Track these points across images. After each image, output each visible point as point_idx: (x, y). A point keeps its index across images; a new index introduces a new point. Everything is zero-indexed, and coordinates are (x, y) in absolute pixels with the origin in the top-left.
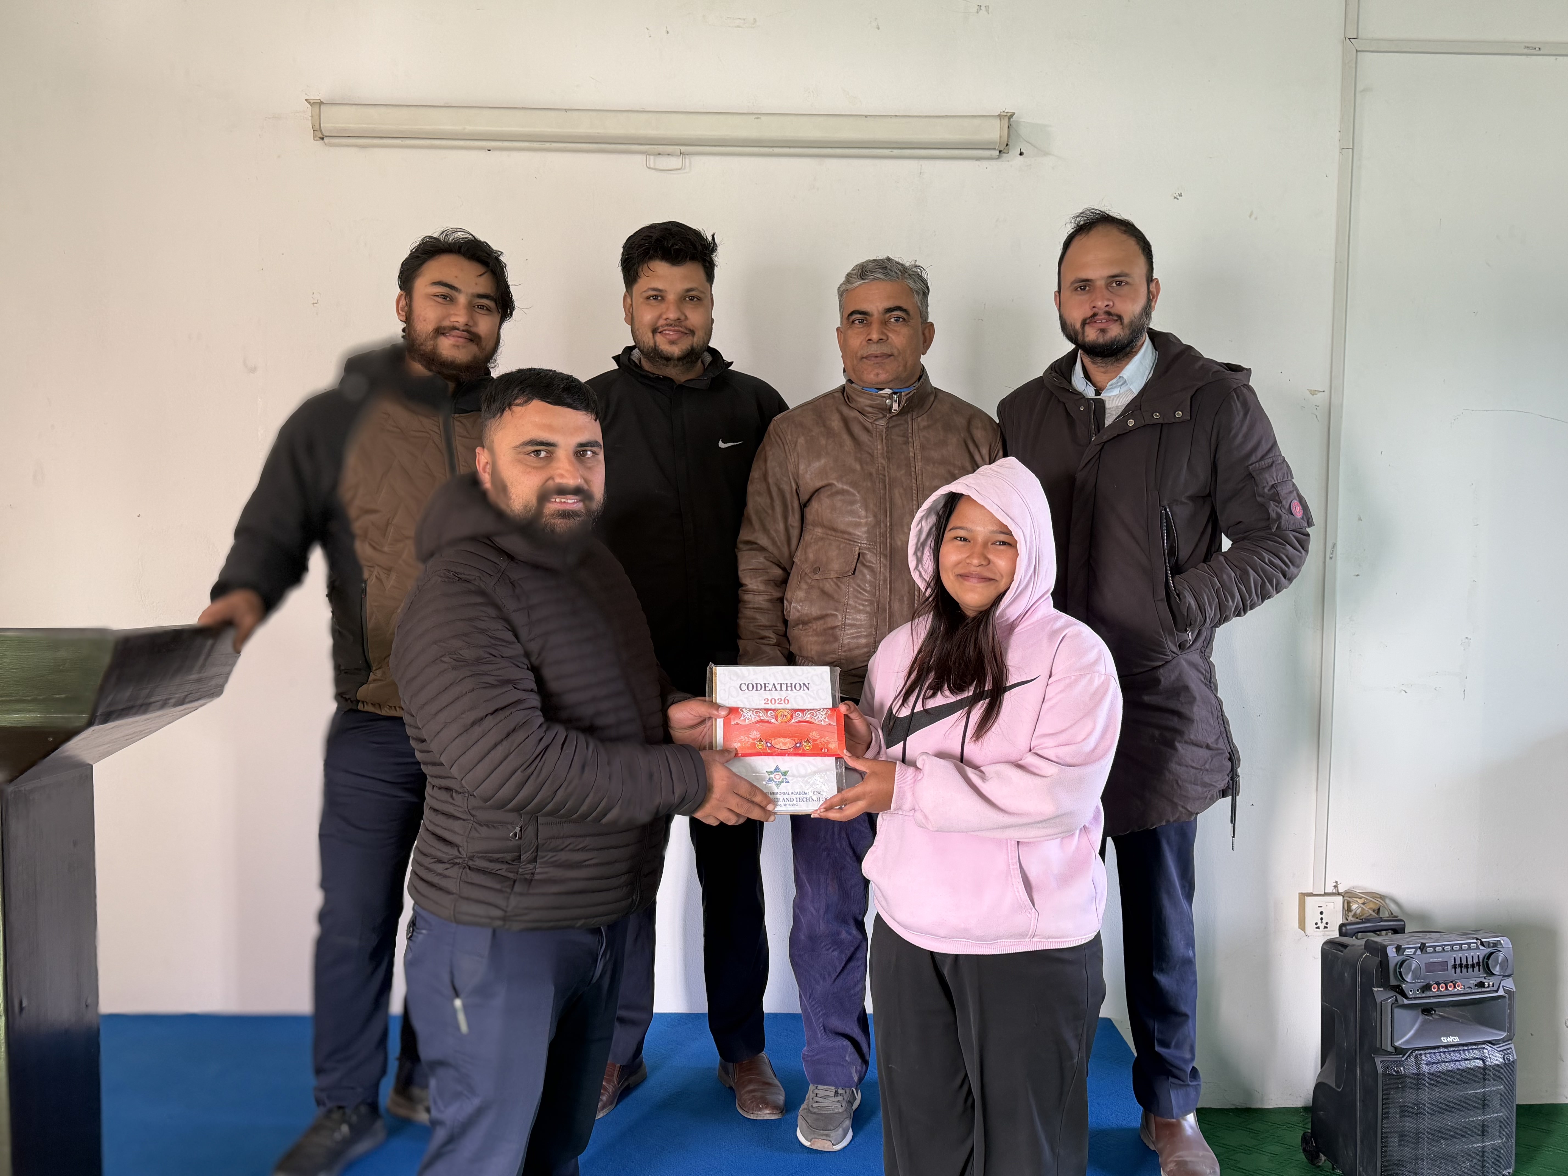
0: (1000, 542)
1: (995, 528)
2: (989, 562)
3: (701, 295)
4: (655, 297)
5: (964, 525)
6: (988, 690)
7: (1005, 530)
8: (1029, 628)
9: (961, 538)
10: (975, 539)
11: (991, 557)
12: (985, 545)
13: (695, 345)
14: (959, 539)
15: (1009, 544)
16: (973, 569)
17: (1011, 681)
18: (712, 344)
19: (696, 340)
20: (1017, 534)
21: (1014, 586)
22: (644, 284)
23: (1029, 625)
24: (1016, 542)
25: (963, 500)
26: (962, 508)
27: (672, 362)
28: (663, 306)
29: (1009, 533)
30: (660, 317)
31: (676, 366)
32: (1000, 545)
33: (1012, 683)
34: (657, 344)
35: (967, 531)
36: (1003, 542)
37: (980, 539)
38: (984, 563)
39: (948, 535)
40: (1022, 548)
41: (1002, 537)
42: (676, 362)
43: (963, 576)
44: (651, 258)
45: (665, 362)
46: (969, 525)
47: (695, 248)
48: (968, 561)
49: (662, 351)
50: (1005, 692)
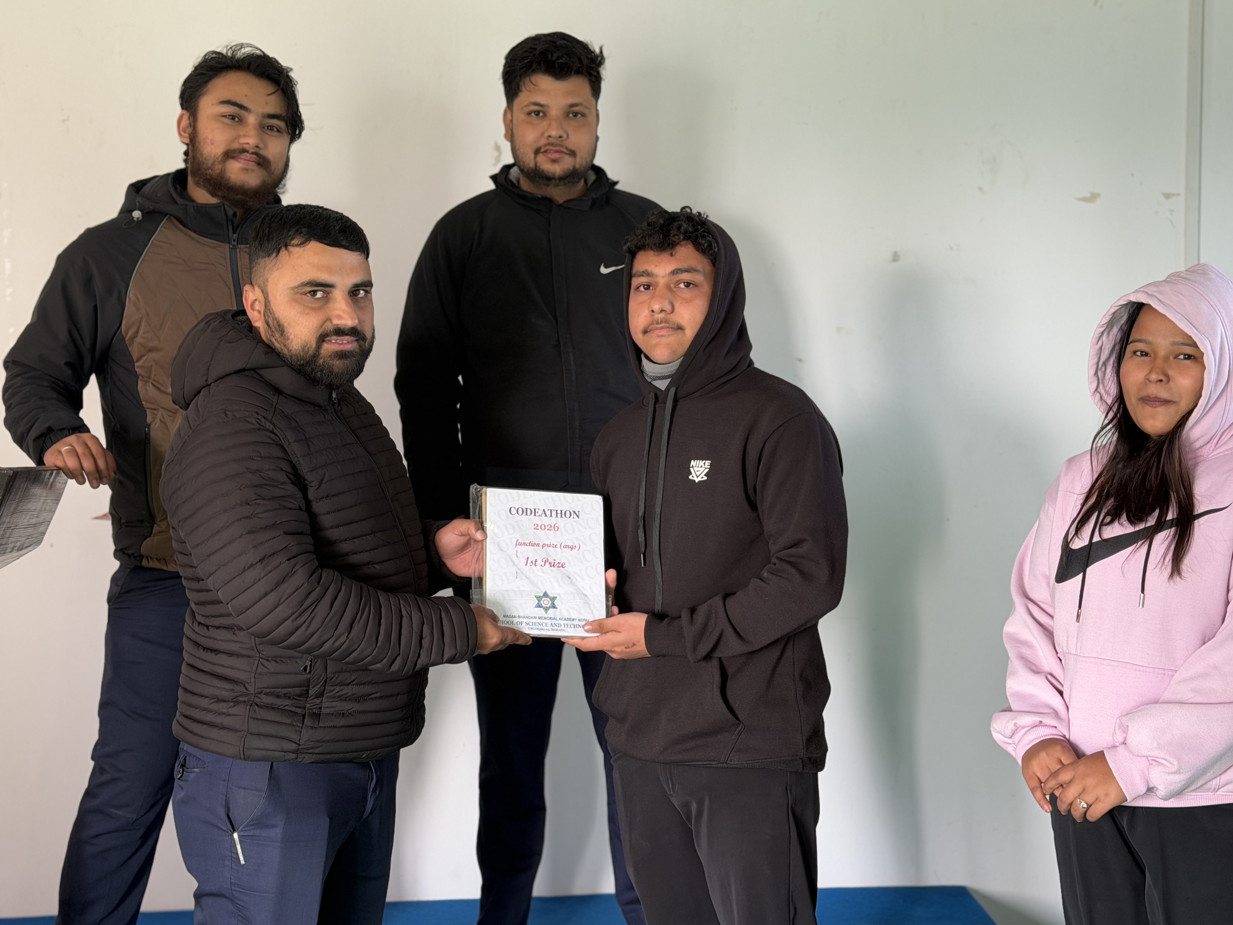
0: (1185, 355)
1: (1179, 339)
2: (1169, 378)
3: (586, 111)
4: (537, 113)
5: (1144, 337)
6: (1173, 520)
7: (1188, 342)
8: (1226, 453)
9: (1142, 352)
10: (1155, 353)
11: (1171, 373)
12: (1166, 359)
13: (577, 166)
14: (1139, 353)
15: (1195, 358)
17: (1199, 510)
19: (580, 162)
20: (1204, 345)
21: (1202, 402)
22: (525, 98)
23: (1226, 450)
24: (1203, 354)
25: (1144, 310)
26: (1144, 318)
27: (553, 181)
28: (545, 123)
29: (1195, 345)
30: (542, 134)
31: (557, 185)
32: (1185, 358)
33: (1200, 512)
34: (538, 165)
35: (1146, 343)
36: (1188, 355)
37: (1162, 353)
38: (1162, 378)
39: (1130, 348)
40: (1210, 360)
41: (1189, 350)
42: (557, 181)
43: (1145, 401)
45: (546, 181)
46: (1150, 338)
48: (1147, 378)
49: (543, 171)
50: (1194, 520)
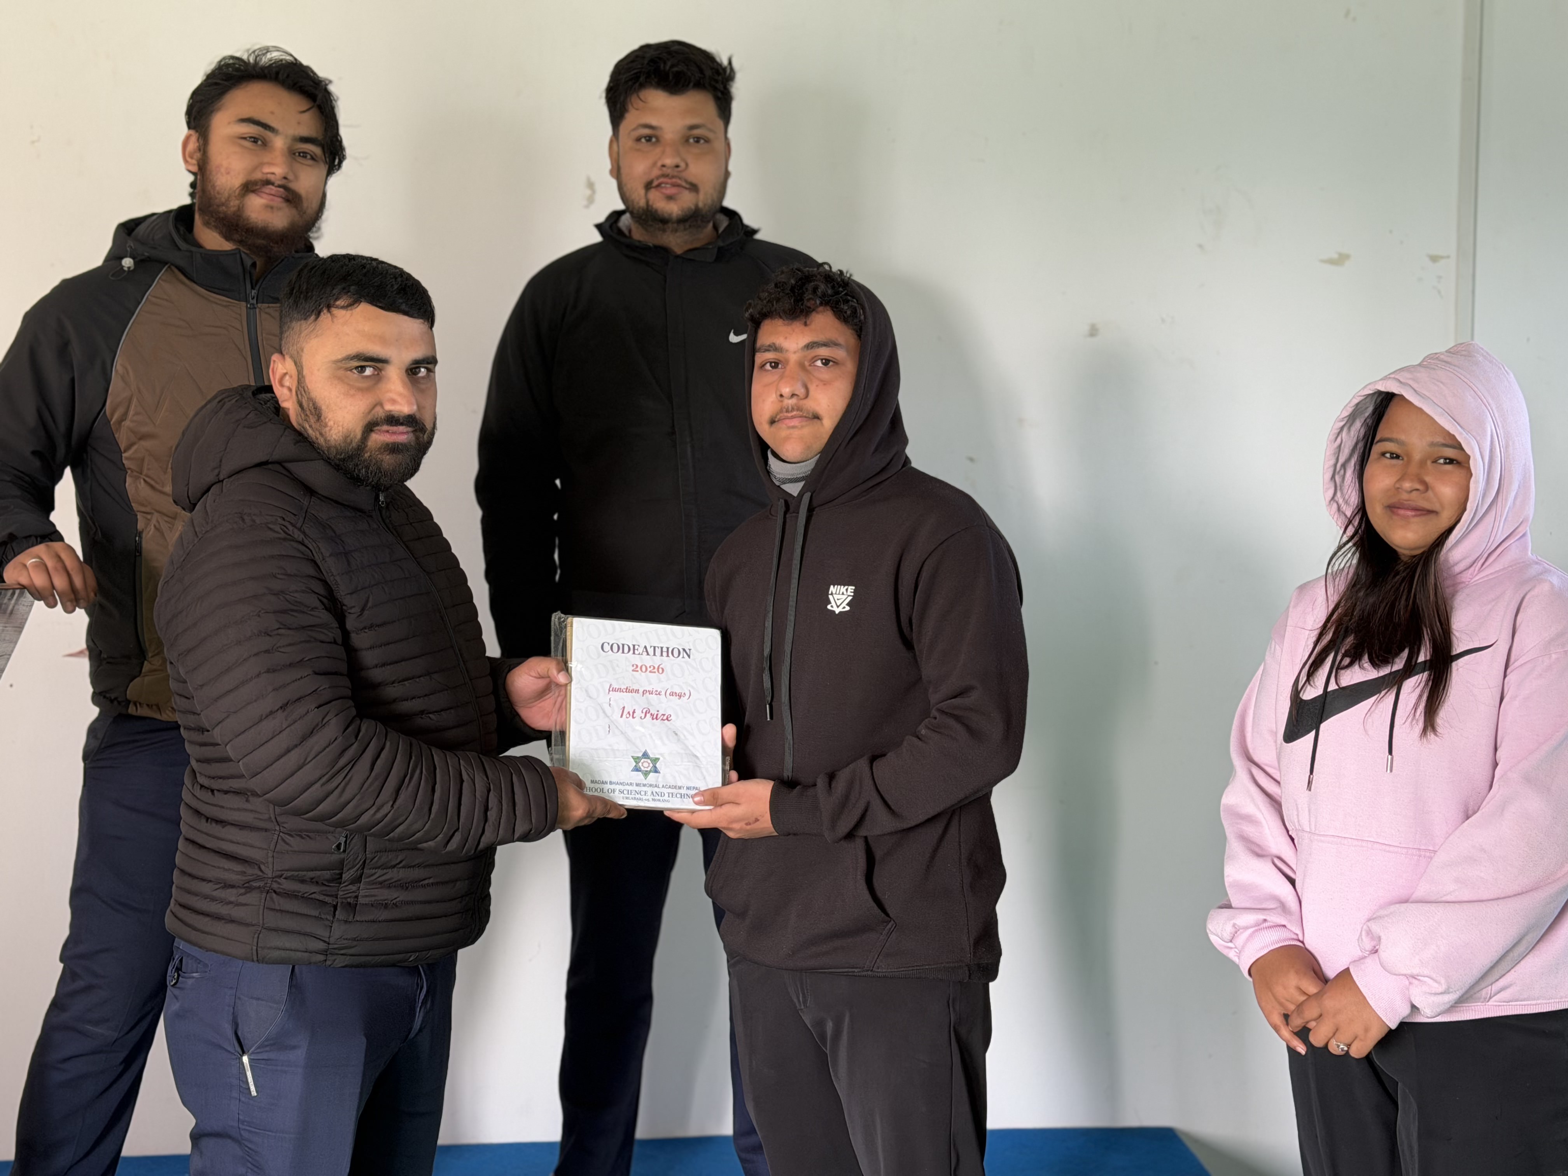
0: (1446, 459)
1: (1439, 439)
2: (1427, 487)
3: (710, 135)
4: (649, 138)
5: (1394, 436)
6: (1425, 662)
7: (1450, 442)
8: (1491, 577)
9: (1392, 454)
10: (1409, 456)
11: (1428, 479)
12: (1422, 463)
13: (701, 205)
14: (1388, 455)
15: (1458, 463)
16: (1405, 496)
17: (1457, 649)
18: (728, 203)
19: (704, 199)
20: (1471, 447)
21: (1466, 517)
22: (632, 119)
23: (1491, 574)
24: (1468, 457)
25: (1395, 401)
26: (1394, 412)
27: (670, 225)
28: (658, 150)
29: (1459, 447)
30: (655, 164)
31: (676, 231)
32: (1445, 463)
33: (1458, 651)
34: (651, 203)
35: (1398, 443)
36: (1450, 459)
37: (1417, 456)
38: (1418, 486)
39: (1377, 449)
40: (1478, 466)
41: (1450, 453)
42: (675, 225)
43: (1392, 508)
44: (642, 86)
45: (661, 225)
46: (1403, 437)
47: (701, 71)
48: (1397, 486)
49: (656, 211)
50: (1452, 662)
